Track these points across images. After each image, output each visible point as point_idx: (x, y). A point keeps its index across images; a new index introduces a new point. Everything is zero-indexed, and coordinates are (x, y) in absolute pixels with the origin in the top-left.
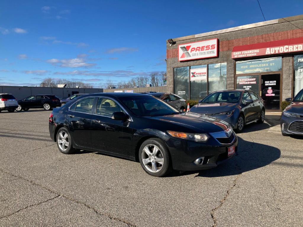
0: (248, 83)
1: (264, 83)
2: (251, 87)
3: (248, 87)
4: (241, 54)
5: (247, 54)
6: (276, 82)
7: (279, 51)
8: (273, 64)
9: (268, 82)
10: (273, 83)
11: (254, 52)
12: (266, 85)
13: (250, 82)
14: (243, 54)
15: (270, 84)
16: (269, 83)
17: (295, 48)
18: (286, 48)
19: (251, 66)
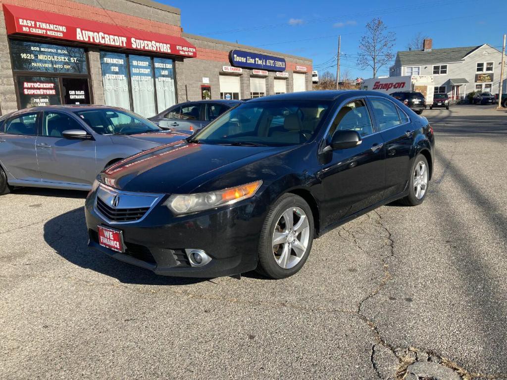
0: (42, 93)
1: (68, 95)
2: (47, 100)
3: (42, 100)
4: (35, 27)
5: (46, 30)
6: (83, 94)
7: (93, 38)
8: (75, 59)
9: (74, 92)
10: (80, 95)
11: (58, 30)
12: (72, 97)
13: (45, 91)
14: (38, 28)
15: (77, 97)
16: (75, 95)
17: (112, 40)
18: (103, 38)
19: (41, 57)
